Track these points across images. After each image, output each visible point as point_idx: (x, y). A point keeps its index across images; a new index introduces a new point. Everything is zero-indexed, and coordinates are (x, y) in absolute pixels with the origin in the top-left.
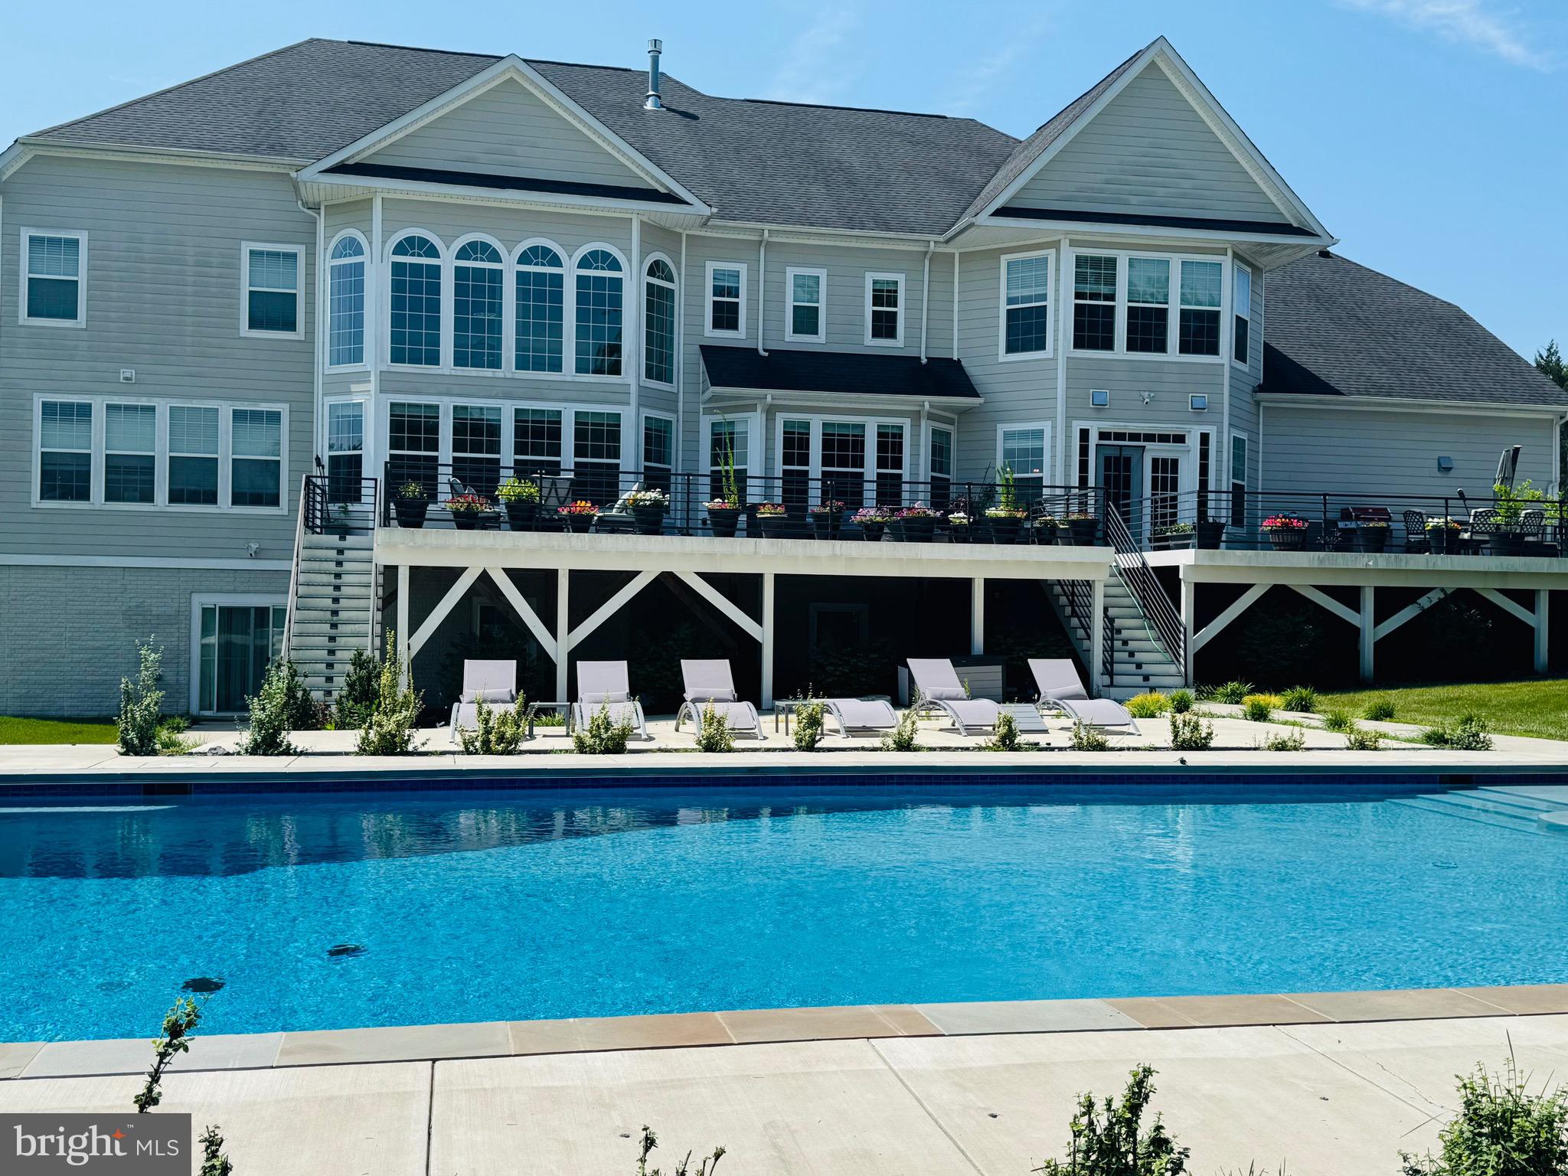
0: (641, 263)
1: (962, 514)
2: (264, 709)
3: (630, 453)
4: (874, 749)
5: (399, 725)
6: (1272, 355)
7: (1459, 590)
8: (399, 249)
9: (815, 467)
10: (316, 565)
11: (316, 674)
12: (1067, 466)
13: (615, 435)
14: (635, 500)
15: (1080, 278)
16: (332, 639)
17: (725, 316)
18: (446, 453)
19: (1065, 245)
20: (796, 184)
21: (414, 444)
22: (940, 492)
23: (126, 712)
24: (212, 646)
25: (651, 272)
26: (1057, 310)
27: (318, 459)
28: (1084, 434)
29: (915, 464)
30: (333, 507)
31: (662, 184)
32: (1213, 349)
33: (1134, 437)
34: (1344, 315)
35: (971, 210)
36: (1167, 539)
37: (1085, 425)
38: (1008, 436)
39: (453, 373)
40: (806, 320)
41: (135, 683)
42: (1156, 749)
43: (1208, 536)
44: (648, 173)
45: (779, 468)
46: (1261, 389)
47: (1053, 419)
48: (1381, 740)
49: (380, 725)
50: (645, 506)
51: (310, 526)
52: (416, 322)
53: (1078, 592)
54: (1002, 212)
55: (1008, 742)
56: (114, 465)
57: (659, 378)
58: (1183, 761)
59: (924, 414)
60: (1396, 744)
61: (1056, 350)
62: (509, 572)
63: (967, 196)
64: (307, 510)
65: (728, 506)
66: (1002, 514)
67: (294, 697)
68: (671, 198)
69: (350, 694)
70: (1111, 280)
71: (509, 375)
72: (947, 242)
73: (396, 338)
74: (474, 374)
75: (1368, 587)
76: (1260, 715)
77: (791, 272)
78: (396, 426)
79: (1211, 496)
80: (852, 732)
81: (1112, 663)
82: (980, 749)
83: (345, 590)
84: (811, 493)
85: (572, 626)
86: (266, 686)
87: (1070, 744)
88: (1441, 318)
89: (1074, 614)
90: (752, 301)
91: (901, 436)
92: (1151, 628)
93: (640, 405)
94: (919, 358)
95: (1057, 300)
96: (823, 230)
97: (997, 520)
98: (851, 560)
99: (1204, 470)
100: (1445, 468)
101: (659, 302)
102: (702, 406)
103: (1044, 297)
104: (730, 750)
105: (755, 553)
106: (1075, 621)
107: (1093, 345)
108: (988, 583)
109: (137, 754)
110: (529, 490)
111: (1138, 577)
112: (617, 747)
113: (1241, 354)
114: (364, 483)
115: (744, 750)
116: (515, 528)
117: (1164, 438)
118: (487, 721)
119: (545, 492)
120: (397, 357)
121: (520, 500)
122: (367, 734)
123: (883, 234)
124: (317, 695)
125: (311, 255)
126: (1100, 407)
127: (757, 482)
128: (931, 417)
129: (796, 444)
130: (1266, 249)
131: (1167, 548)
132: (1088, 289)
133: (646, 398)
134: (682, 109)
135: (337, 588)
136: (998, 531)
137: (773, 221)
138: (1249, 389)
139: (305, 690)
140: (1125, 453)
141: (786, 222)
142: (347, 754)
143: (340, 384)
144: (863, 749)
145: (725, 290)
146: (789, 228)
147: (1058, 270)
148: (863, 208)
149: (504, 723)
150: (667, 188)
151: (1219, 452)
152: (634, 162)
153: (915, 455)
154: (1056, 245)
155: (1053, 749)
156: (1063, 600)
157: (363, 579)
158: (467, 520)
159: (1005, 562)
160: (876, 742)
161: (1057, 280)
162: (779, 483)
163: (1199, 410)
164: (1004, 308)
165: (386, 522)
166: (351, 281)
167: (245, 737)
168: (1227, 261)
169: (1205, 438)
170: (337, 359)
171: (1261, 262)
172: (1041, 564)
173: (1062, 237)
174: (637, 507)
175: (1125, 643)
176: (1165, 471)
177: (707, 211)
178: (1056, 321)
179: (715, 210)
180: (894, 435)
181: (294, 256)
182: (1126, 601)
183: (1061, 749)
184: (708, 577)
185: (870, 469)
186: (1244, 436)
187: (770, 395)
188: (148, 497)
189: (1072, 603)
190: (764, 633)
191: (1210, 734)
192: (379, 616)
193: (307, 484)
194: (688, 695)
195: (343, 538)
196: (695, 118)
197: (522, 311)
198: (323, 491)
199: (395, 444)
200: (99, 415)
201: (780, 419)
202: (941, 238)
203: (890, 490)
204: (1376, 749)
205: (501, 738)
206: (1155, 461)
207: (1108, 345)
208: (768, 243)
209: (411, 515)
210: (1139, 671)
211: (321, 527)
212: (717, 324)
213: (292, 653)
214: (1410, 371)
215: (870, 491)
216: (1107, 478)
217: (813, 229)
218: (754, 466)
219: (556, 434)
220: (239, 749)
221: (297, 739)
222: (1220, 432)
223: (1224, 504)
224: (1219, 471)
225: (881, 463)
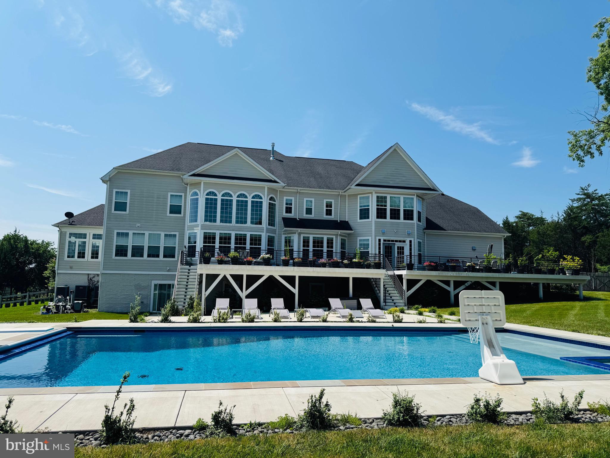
0: (267, 197)
1: (346, 261)
2: (165, 311)
3: (264, 245)
4: (317, 322)
5: (198, 315)
6: (428, 220)
7: (475, 282)
8: (207, 194)
9: (311, 248)
10: (183, 274)
11: (181, 302)
12: (375, 248)
13: (260, 240)
14: (263, 257)
15: (378, 201)
16: (186, 292)
17: (289, 210)
18: (217, 245)
19: (374, 193)
20: (307, 178)
21: (209, 243)
22: (343, 255)
23: (131, 312)
24: (156, 293)
25: (270, 200)
26: (372, 209)
27: (185, 246)
28: (380, 240)
29: (336, 247)
30: (188, 258)
31: (273, 178)
32: (412, 219)
33: (393, 241)
34: (447, 210)
35: (350, 184)
36: (400, 267)
37: (380, 238)
38: (360, 240)
39: (220, 225)
40: (309, 211)
41: (134, 304)
42: (389, 322)
43: (410, 267)
44: (269, 176)
45: (302, 248)
46: (425, 229)
47: (372, 236)
48: (446, 320)
49: (193, 315)
50: (266, 258)
51: (182, 264)
52: (211, 212)
53: (377, 281)
54: (358, 185)
55: (351, 320)
56: (134, 248)
57: (272, 226)
58: (393, 326)
59: (339, 235)
60: (450, 322)
61: (372, 219)
62: (231, 275)
63: (350, 181)
64: (181, 260)
65: (287, 258)
66: (357, 261)
67: (174, 308)
68: (275, 182)
69: (188, 307)
70: (386, 202)
71: (234, 225)
72: (344, 192)
73: (206, 216)
74: (225, 225)
75: (452, 280)
76: (421, 314)
77: (305, 199)
78: (205, 238)
79: (413, 257)
80: (313, 317)
81: (386, 300)
82: (344, 322)
83: (190, 280)
84: (310, 255)
85: (247, 289)
86: (165, 305)
87: (367, 321)
88: (472, 211)
89: (376, 287)
90: (295, 206)
91: (333, 240)
92: (396, 290)
93: (267, 232)
94: (338, 221)
95: (372, 207)
96: (313, 189)
97: (355, 262)
98: (318, 272)
99: (411, 249)
100: (474, 249)
101: (272, 207)
102: (282, 233)
103: (369, 206)
104: (280, 322)
105: (294, 270)
106: (376, 288)
107: (381, 218)
108: (354, 278)
109: (133, 322)
110: (237, 254)
111: (393, 277)
112: (252, 321)
113: (419, 220)
114: (196, 253)
115: (284, 322)
116: (233, 264)
117: (400, 241)
118: (220, 314)
119: (241, 255)
120: (206, 220)
121: (234, 257)
122: (190, 317)
123: (327, 190)
124: (180, 307)
125: (186, 196)
126: (384, 234)
127: (296, 252)
128: (340, 235)
129: (306, 242)
130: (425, 194)
131: (400, 270)
132: (380, 204)
133: (268, 231)
134: (280, 159)
135: (188, 279)
136: (356, 265)
137: (301, 187)
138: (422, 229)
139: (177, 306)
140: (390, 245)
141: (304, 187)
142: (185, 322)
143: (192, 228)
144: (315, 322)
145: (289, 203)
146: (304, 189)
147: (372, 199)
148: (323, 184)
149: (224, 315)
150: (274, 179)
151: (414, 245)
152: (266, 173)
153: (336, 245)
154: (371, 193)
155: (363, 322)
156: (374, 283)
157: (194, 277)
158: (220, 262)
159: (357, 273)
160: (318, 320)
161: (372, 202)
162: (302, 253)
163: (409, 234)
164: (359, 208)
165: (200, 263)
166: (195, 202)
167: (160, 318)
168: (415, 197)
169: (411, 241)
170: (191, 221)
171: (424, 197)
172: (367, 274)
173: (373, 191)
174: (263, 259)
175: (389, 294)
176: (401, 250)
177: (284, 185)
178: (372, 212)
179: (286, 184)
180: (331, 240)
181: (181, 196)
182: (390, 283)
183: (365, 322)
184: (282, 277)
185: (325, 249)
186: (421, 241)
187: (299, 230)
188: (142, 256)
189: (376, 284)
190: (296, 291)
191: (402, 319)
192: (198, 286)
193: (182, 253)
194: (272, 308)
195: (190, 267)
196: (282, 161)
197: (237, 209)
198: (186, 254)
199: (205, 242)
200: (131, 235)
201: (302, 236)
202: (343, 191)
203: (330, 254)
204: (444, 323)
205: (223, 319)
206: (398, 247)
207: (385, 218)
208: (299, 192)
209: (206, 261)
210: (393, 302)
211: (185, 264)
212: (287, 212)
213: (175, 296)
214: (464, 225)
215: (325, 255)
216: (386, 251)
217: (311, 189)
218: (295, 248)
219: (245, 240)
220: (158, 321)
221: (173, 318)
222: (414, 240)
223: (416, 259)
224: (414, 250)
225: (328, 247)
